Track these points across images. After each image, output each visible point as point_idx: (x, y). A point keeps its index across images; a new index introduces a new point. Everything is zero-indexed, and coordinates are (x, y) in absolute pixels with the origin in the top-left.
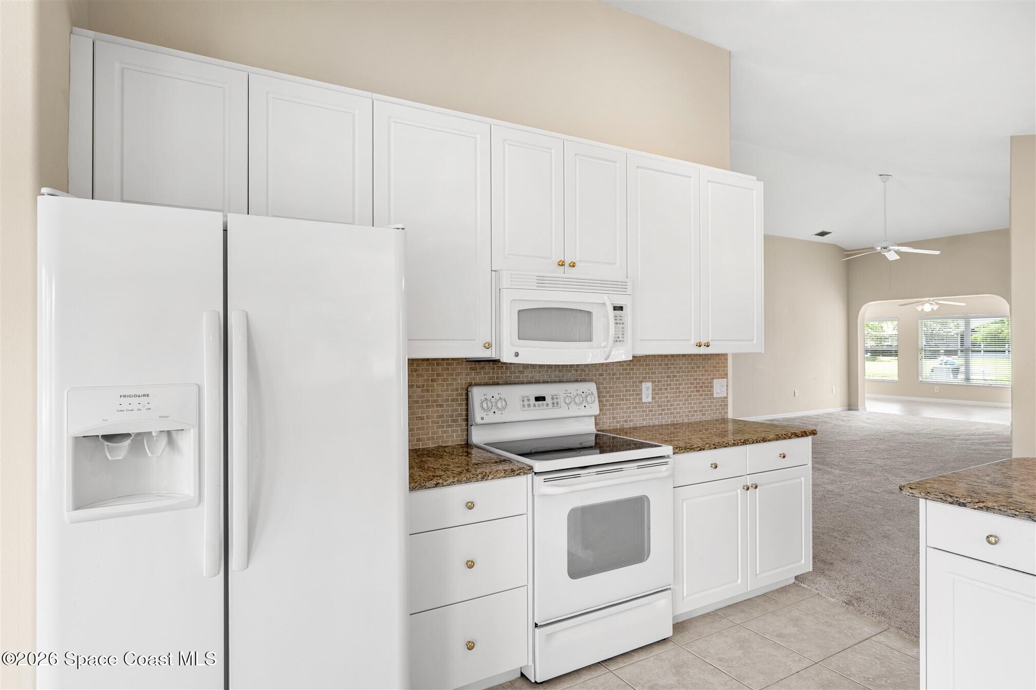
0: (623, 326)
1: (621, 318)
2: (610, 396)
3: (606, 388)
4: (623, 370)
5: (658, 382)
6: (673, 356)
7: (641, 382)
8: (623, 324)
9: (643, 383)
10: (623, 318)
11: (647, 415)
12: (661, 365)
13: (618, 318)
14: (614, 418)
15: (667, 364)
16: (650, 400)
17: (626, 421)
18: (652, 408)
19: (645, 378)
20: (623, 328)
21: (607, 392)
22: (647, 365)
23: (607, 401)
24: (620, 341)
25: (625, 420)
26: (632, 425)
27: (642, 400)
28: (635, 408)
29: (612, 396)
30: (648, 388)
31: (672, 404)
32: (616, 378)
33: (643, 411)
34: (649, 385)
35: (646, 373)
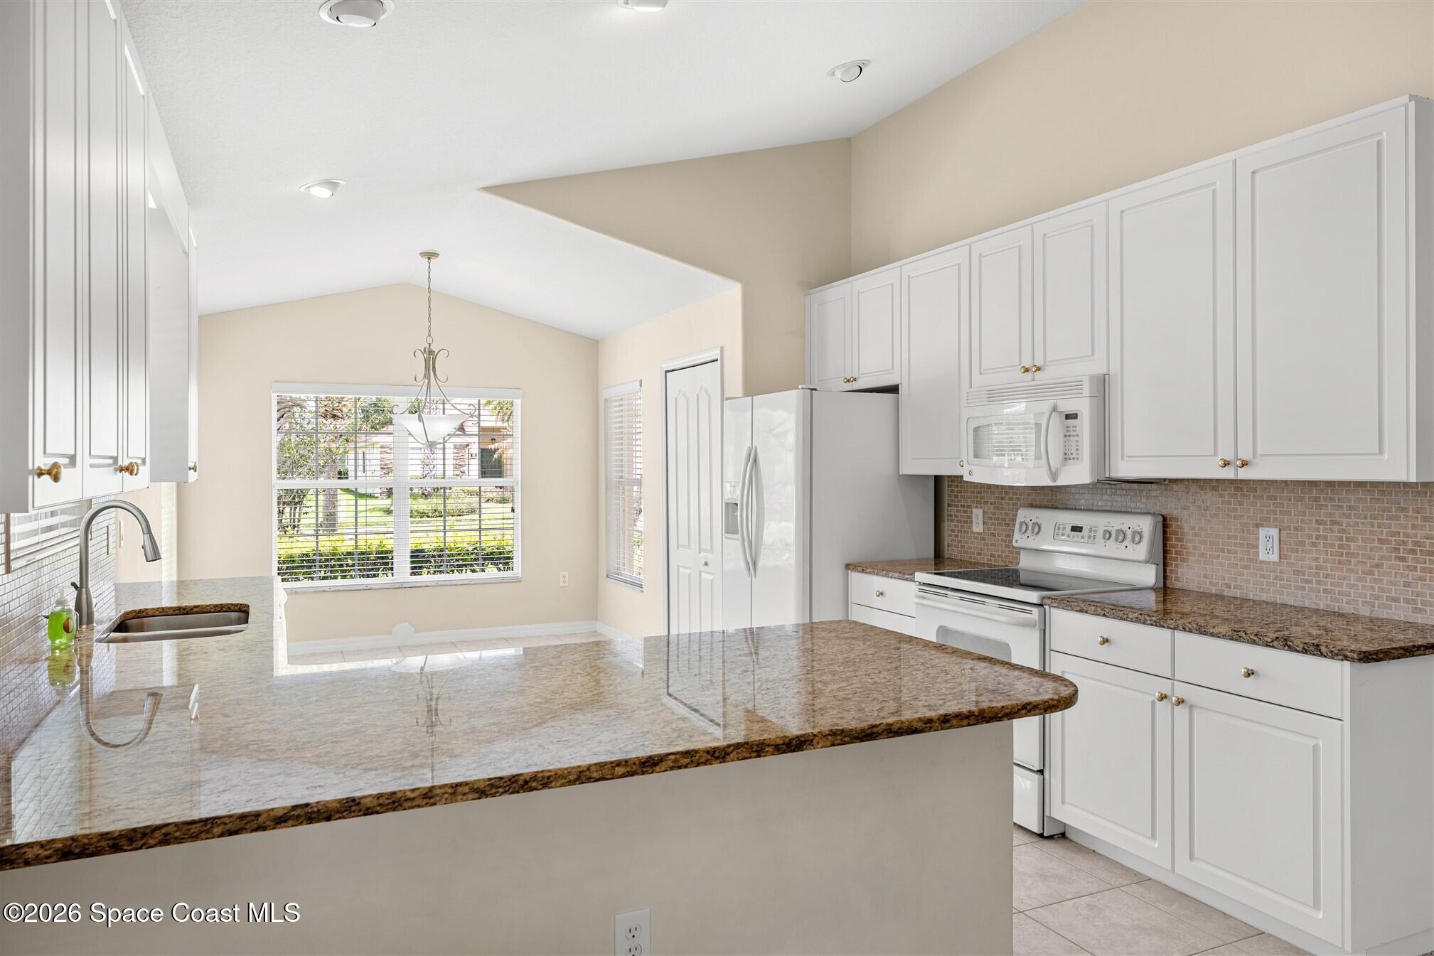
0: (1077, 438)
1: (1074, 429)
2: (1200, 542)
3: (1193, 528)
4: (1223, 503)
5: (1296, 529)
6: (1330, 484)
7: (1258, 526)
8: (1077, 436)
9: (1260, 529)
10: (1077, 428)
11: (1269, 584)
12: (1301, 499)
13: (1071, 429)
14: (1205, 576)
15: (1316, 499)
16: (1274, 557)
17: (1228, 586)
18: (1281, 573)
19: (1267, 520)
20: (1077, 441)
21: (1196, 535)
22: (1269, 498)
23: (1195, 548)
24: (1074, 459)
25: (1226, 584)
26: (1238, 593)
27: (1258, 556)
28: (1245, 567)
29: (1204, 542)
30: (1268, 538)
31: (1328, 575)
32: (1210, 515)
33: (1262, 576)
34: (1274, 532)
35: (1268, 512)
